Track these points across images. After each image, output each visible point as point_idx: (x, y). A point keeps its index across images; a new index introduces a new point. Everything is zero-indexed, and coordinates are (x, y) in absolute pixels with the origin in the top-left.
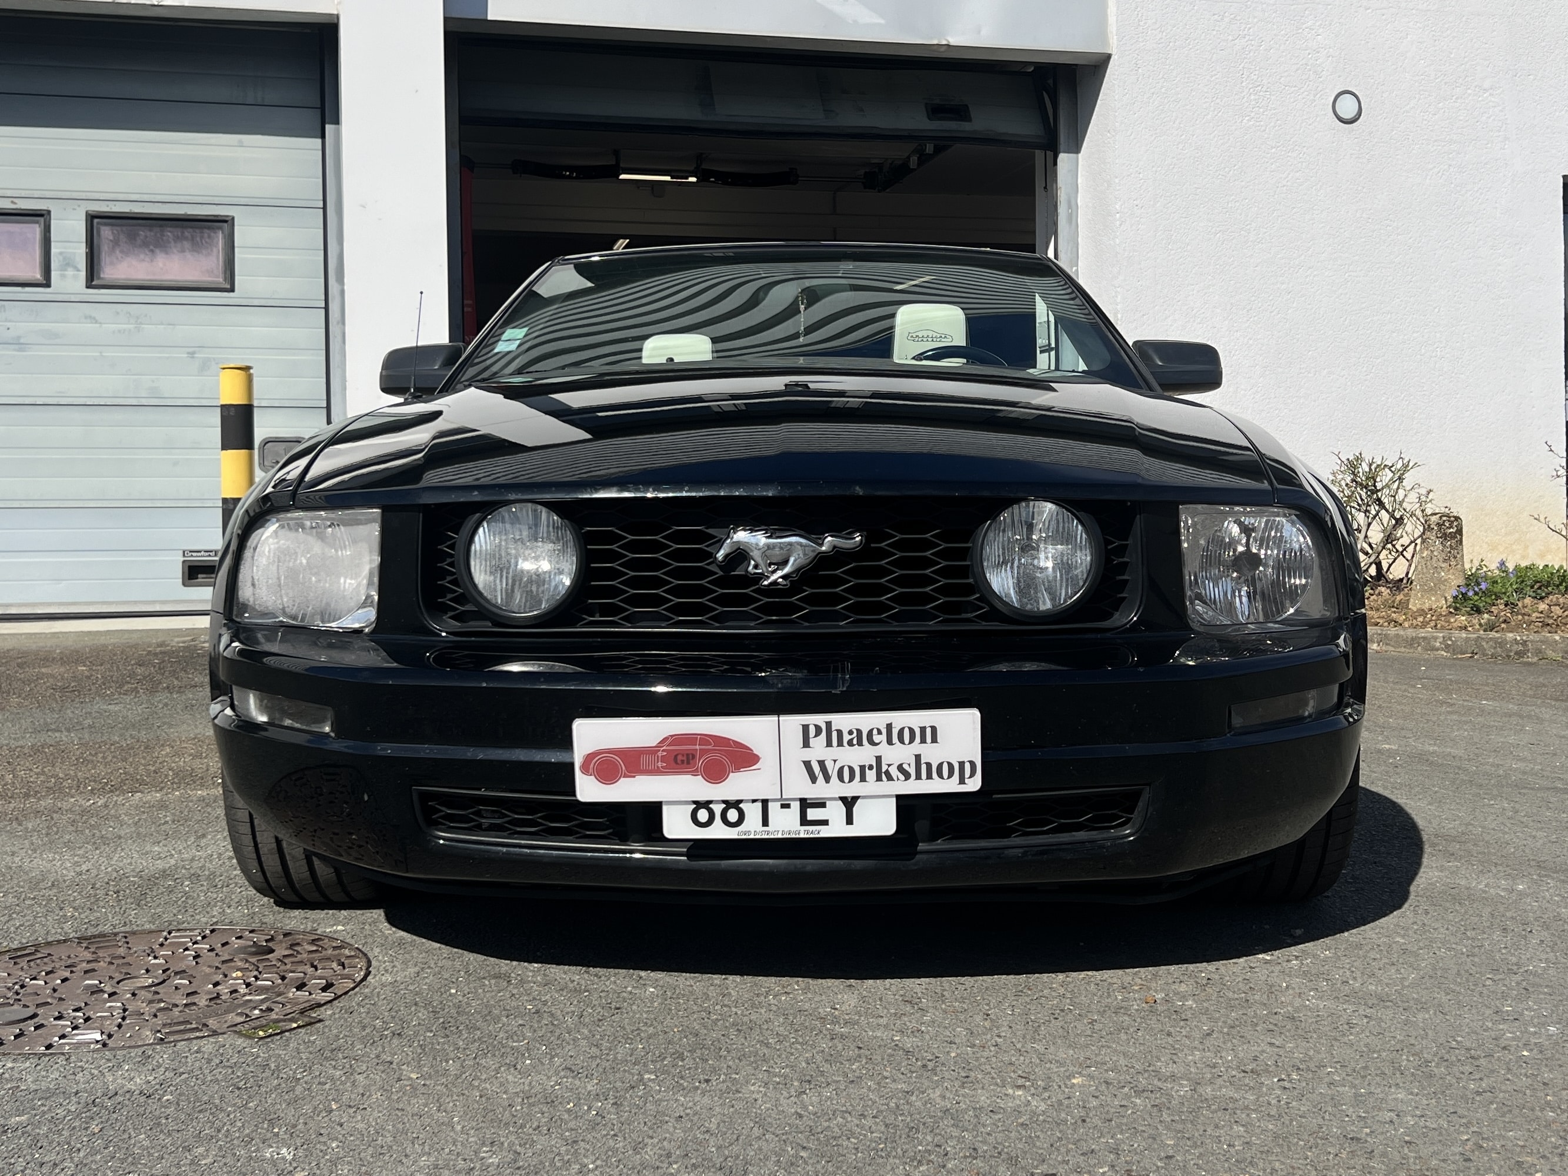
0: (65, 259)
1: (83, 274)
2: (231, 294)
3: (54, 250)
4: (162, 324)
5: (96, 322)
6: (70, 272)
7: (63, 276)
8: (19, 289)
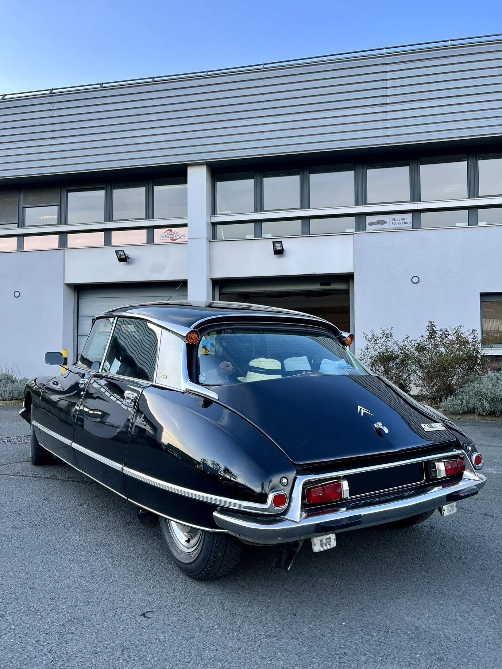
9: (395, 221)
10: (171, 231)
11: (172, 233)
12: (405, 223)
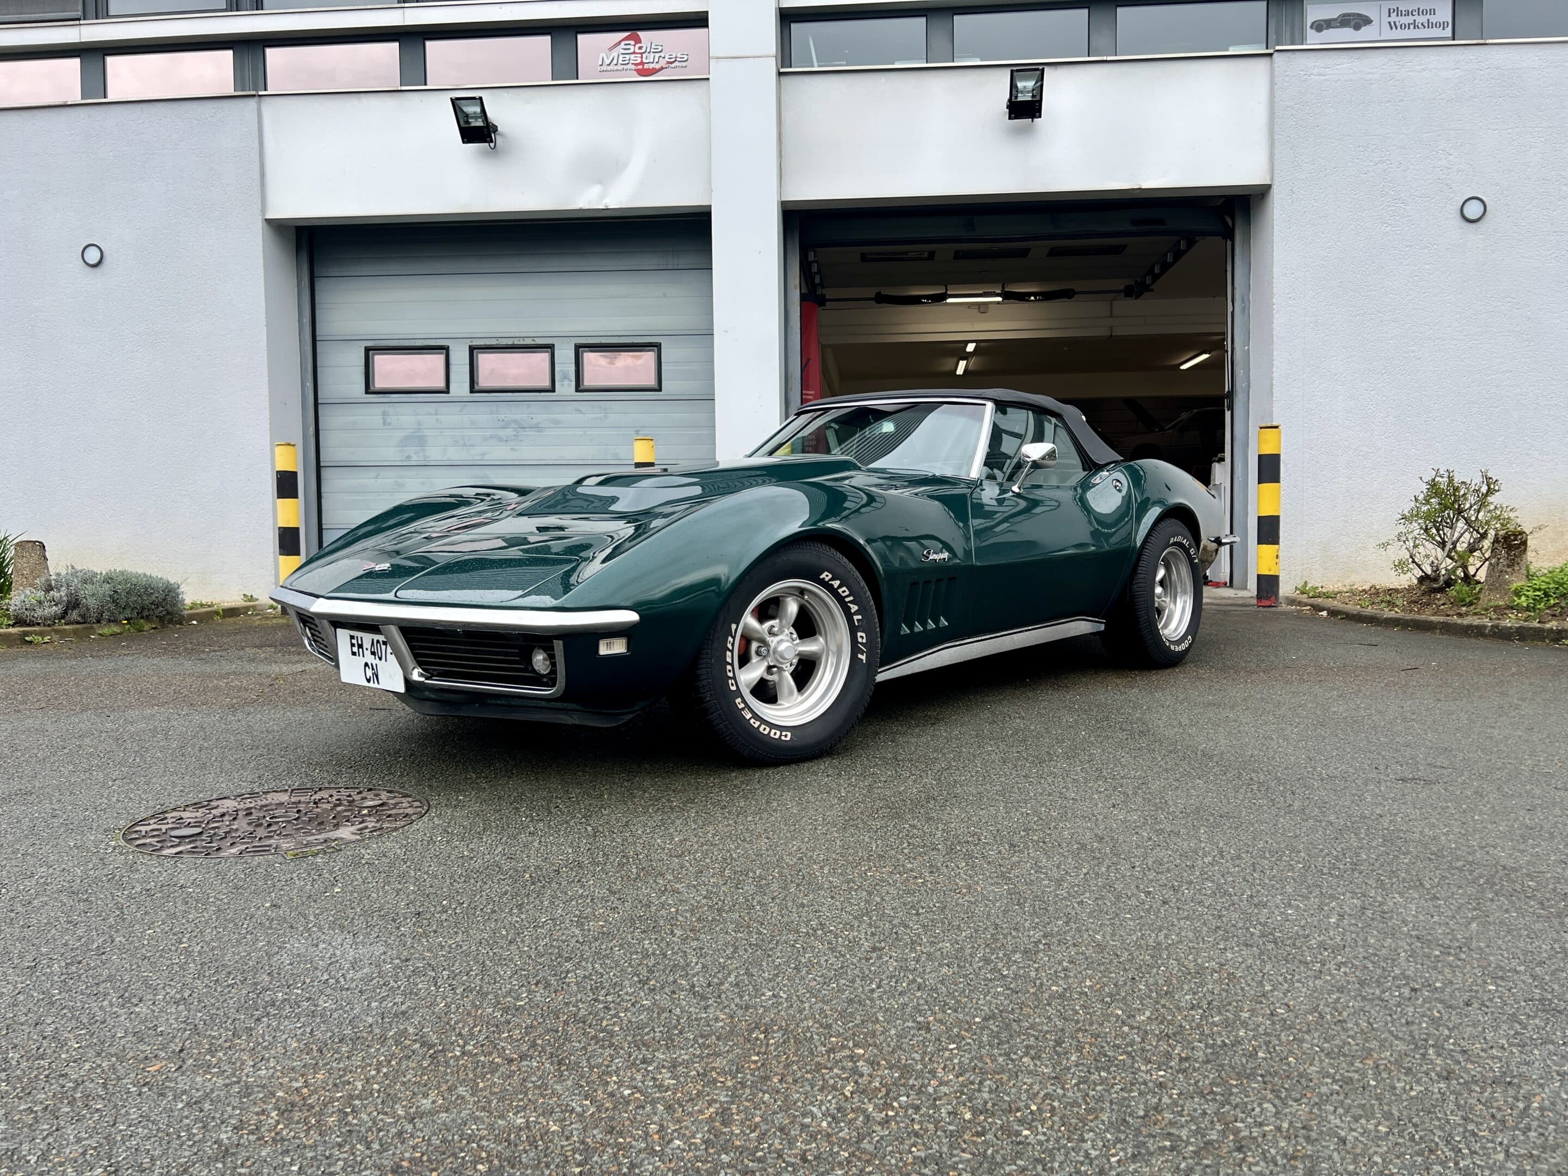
0: (563, 374)
1: (573, 383)
2: (659, 393)
3: (557, 369)
4: (620, 413)
5: (582, 413)
6: (566, 382)
7: (562, 385)
8: (536, 394)
9: (1400, 18)
10: (638, 40)
11: (640, 48)
12: (1430, 25)
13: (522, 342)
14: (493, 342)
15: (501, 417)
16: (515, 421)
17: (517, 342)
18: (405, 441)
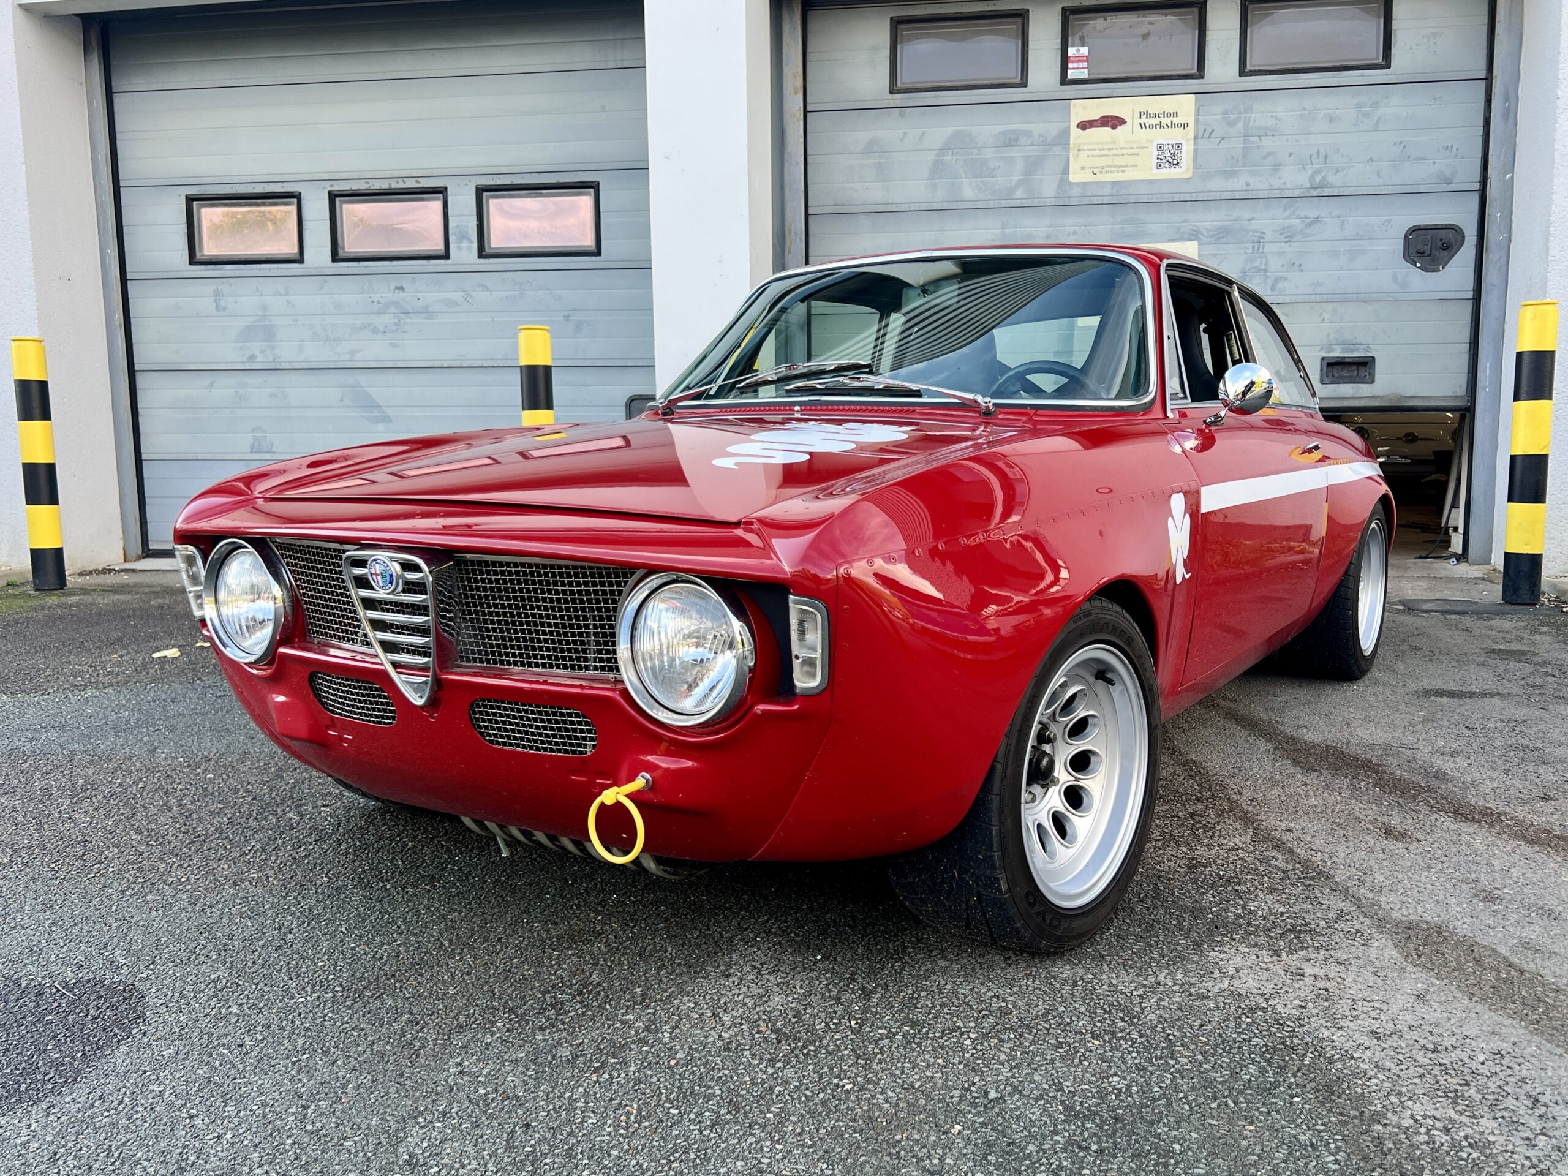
0: (460, 233)
1: (475, 245)
2: (598, 258)
3: (452, 225)
4: (541, 289)
5: (488, 290)
6: (465, 244)
7: (460, 248)
8: (425, 262)
13: (401, 185)
14: (361, 186)
15: (376, 297)
16: (396, 304)
17: (395, 185)
18: (247, 334)
